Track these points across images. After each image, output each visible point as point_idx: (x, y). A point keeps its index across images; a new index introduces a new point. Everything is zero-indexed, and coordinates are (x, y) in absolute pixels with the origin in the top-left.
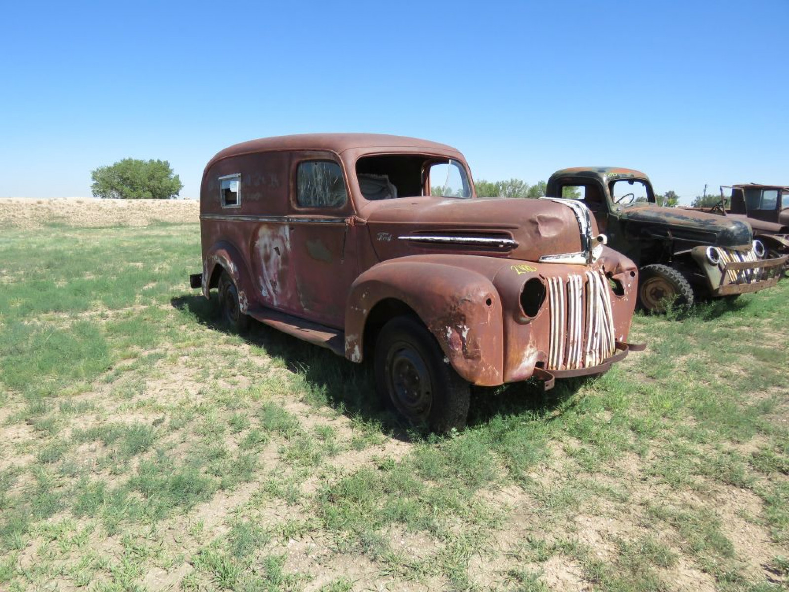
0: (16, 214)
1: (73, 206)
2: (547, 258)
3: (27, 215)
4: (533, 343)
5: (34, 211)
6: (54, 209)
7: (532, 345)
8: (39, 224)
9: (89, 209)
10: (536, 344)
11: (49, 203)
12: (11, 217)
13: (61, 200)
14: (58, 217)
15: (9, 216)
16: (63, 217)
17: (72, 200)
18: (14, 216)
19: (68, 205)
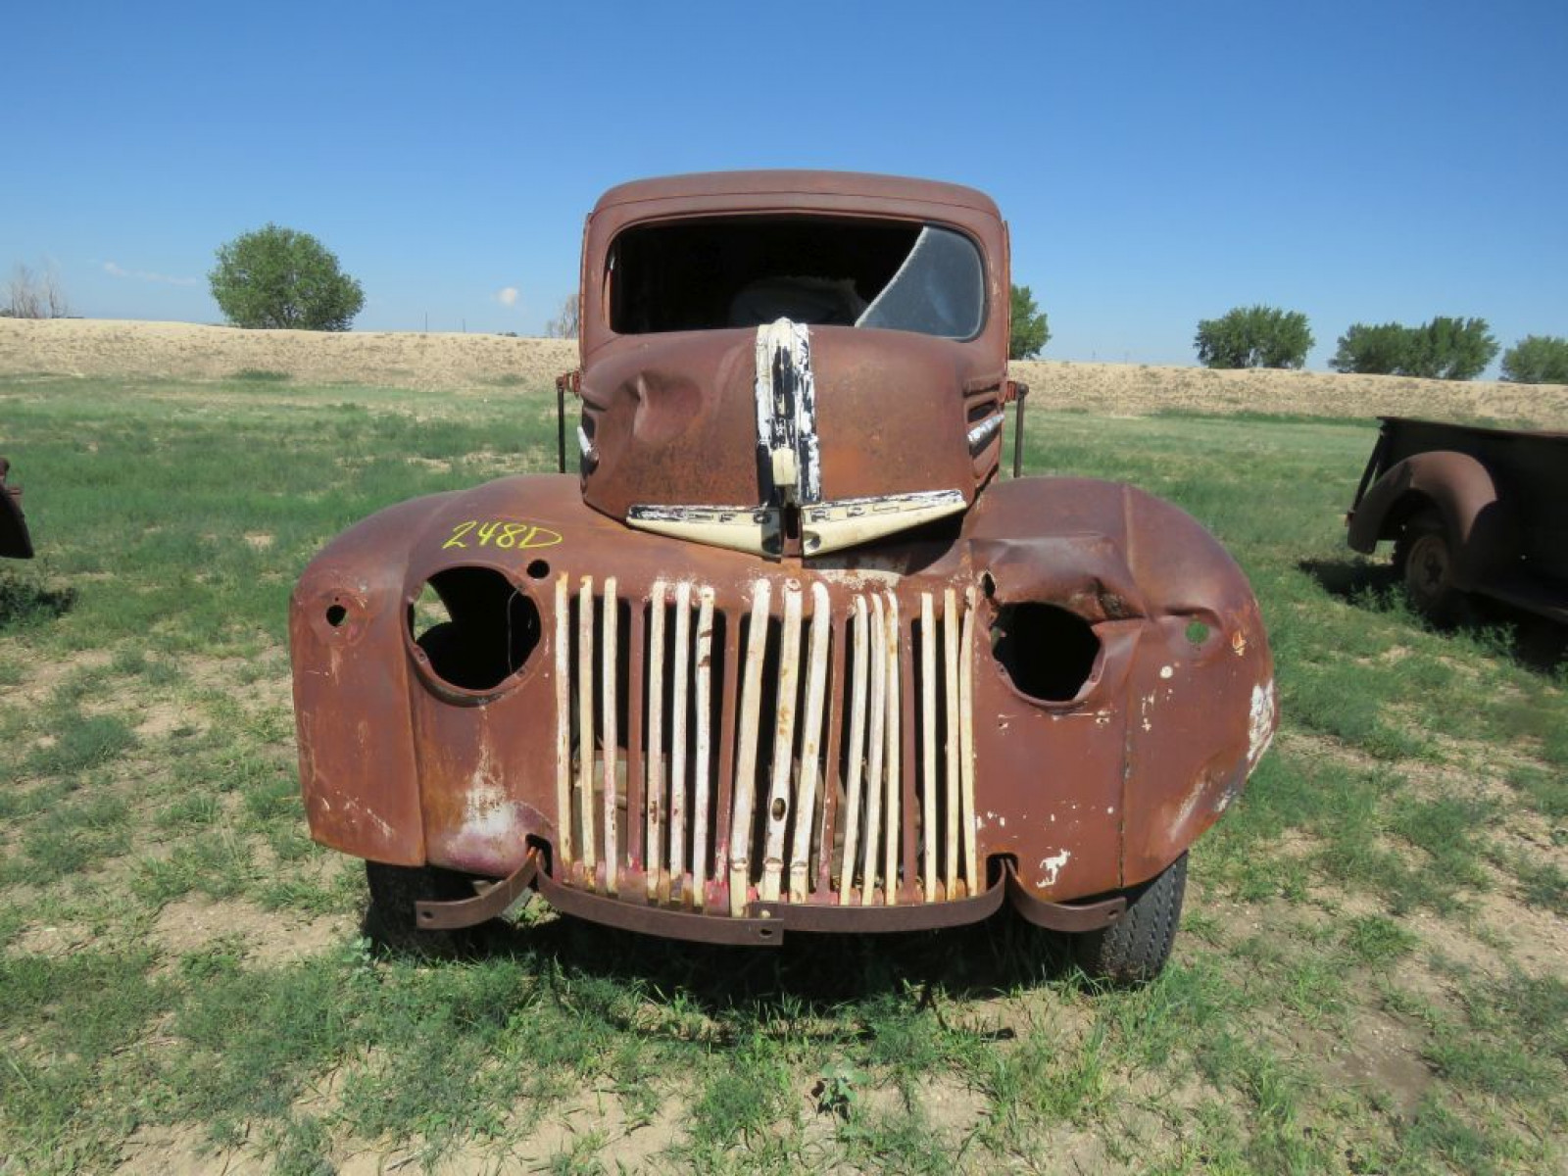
2: (645, 514)
4: (495, 772)
7: (490, 776)
10: (504, 775)
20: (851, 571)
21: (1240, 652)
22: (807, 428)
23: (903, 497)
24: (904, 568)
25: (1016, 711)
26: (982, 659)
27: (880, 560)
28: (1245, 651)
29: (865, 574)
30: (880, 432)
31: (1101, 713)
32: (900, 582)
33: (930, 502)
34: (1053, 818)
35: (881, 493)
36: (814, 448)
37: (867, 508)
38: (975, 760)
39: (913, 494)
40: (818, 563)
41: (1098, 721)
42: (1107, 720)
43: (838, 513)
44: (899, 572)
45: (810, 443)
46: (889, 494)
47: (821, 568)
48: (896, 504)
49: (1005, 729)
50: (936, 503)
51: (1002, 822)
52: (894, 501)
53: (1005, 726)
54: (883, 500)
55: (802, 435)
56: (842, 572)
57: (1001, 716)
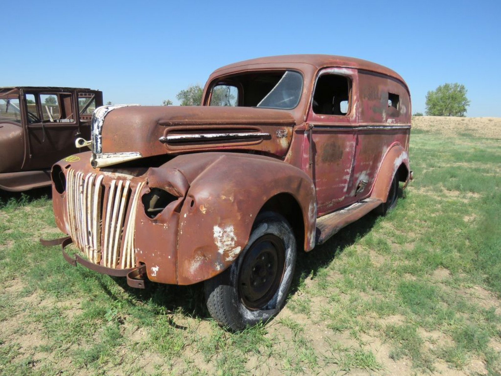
0: (445, 127)
1: (484, 123)
3: (451, 127)
5: (457, 125)
6: (470, 124)
8: (455, 133)
9: (495, 125)
11: (469, 121)
12: (442, 128)
13: (478, 118)
14: (470, 130)
15: (441, 127)
16: (473, 130)
17: (485, 119)
18: (443, 127)
19: (481, 122)
20: (113, 173)
21: (204, 212)
22: (97, 133)
23: (121, 153)
24: (135, 174)
25: (145, 220)
26: (140, 203)
27: (125, 171)
28: (206, 212)
29: (117, 175)
30: (117, 135)
31: (165, 225)
32: (133, 178)
33: (128, 155)
34: (153, 255)
35: (115, 152)
36: (99, 139)
37: (112, 156)
38: (135, 232)
39: (124, 153)
40: (104, 170)
41: (165, 227)
42: (167, 227)
43: (105, 156)
44: (133, 175)
45: (98, 137)
46: (118, 152)
47: (104, 171)
48: (119, 155)
49: (142, 225)
50: (130, 155)
51: (141, 252)
52: (118, 154)
53: (142, 223)
54: (116, 154)
55: (96, 135)
56: (110, 173)
57: (142, 220)
